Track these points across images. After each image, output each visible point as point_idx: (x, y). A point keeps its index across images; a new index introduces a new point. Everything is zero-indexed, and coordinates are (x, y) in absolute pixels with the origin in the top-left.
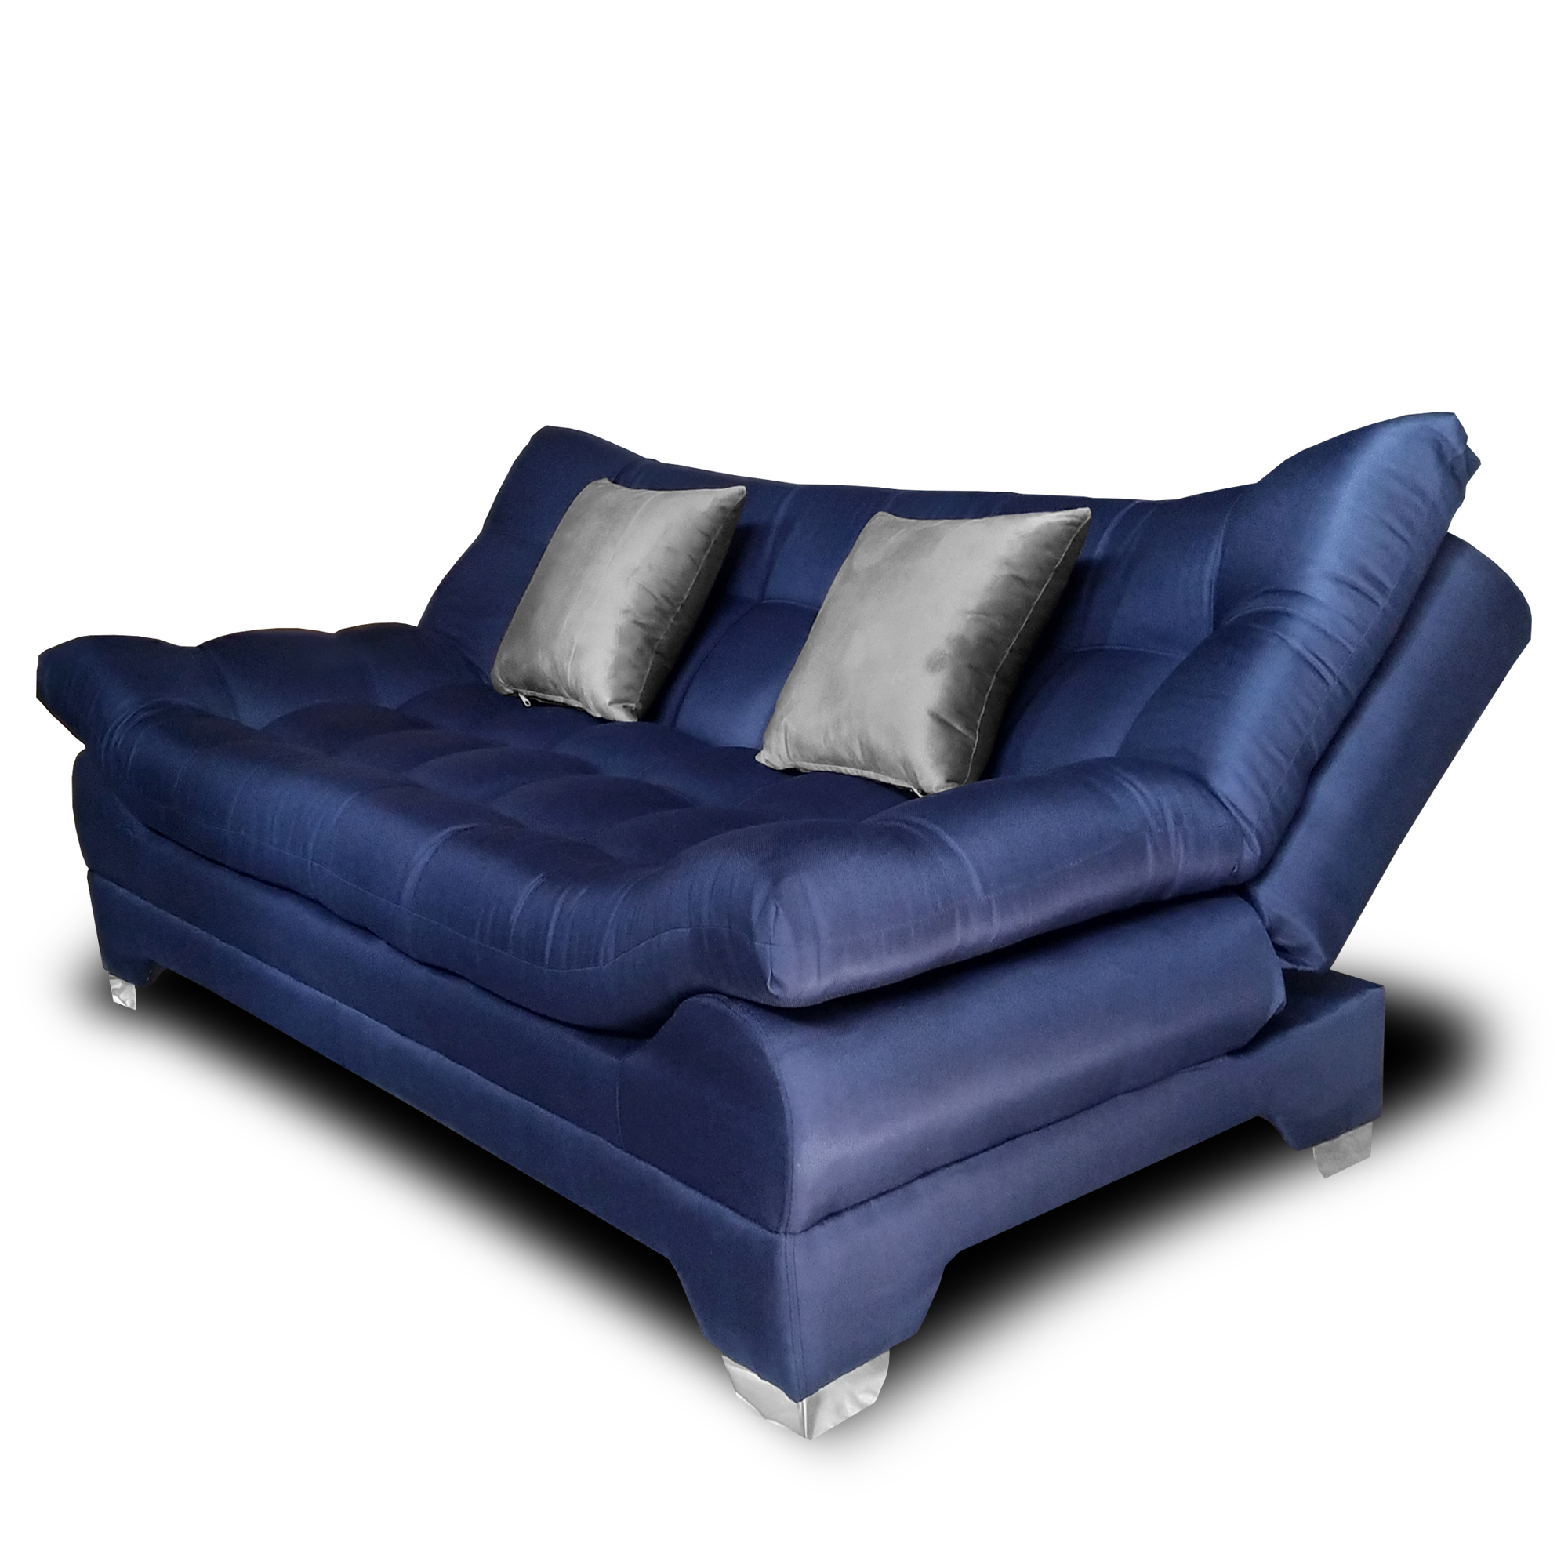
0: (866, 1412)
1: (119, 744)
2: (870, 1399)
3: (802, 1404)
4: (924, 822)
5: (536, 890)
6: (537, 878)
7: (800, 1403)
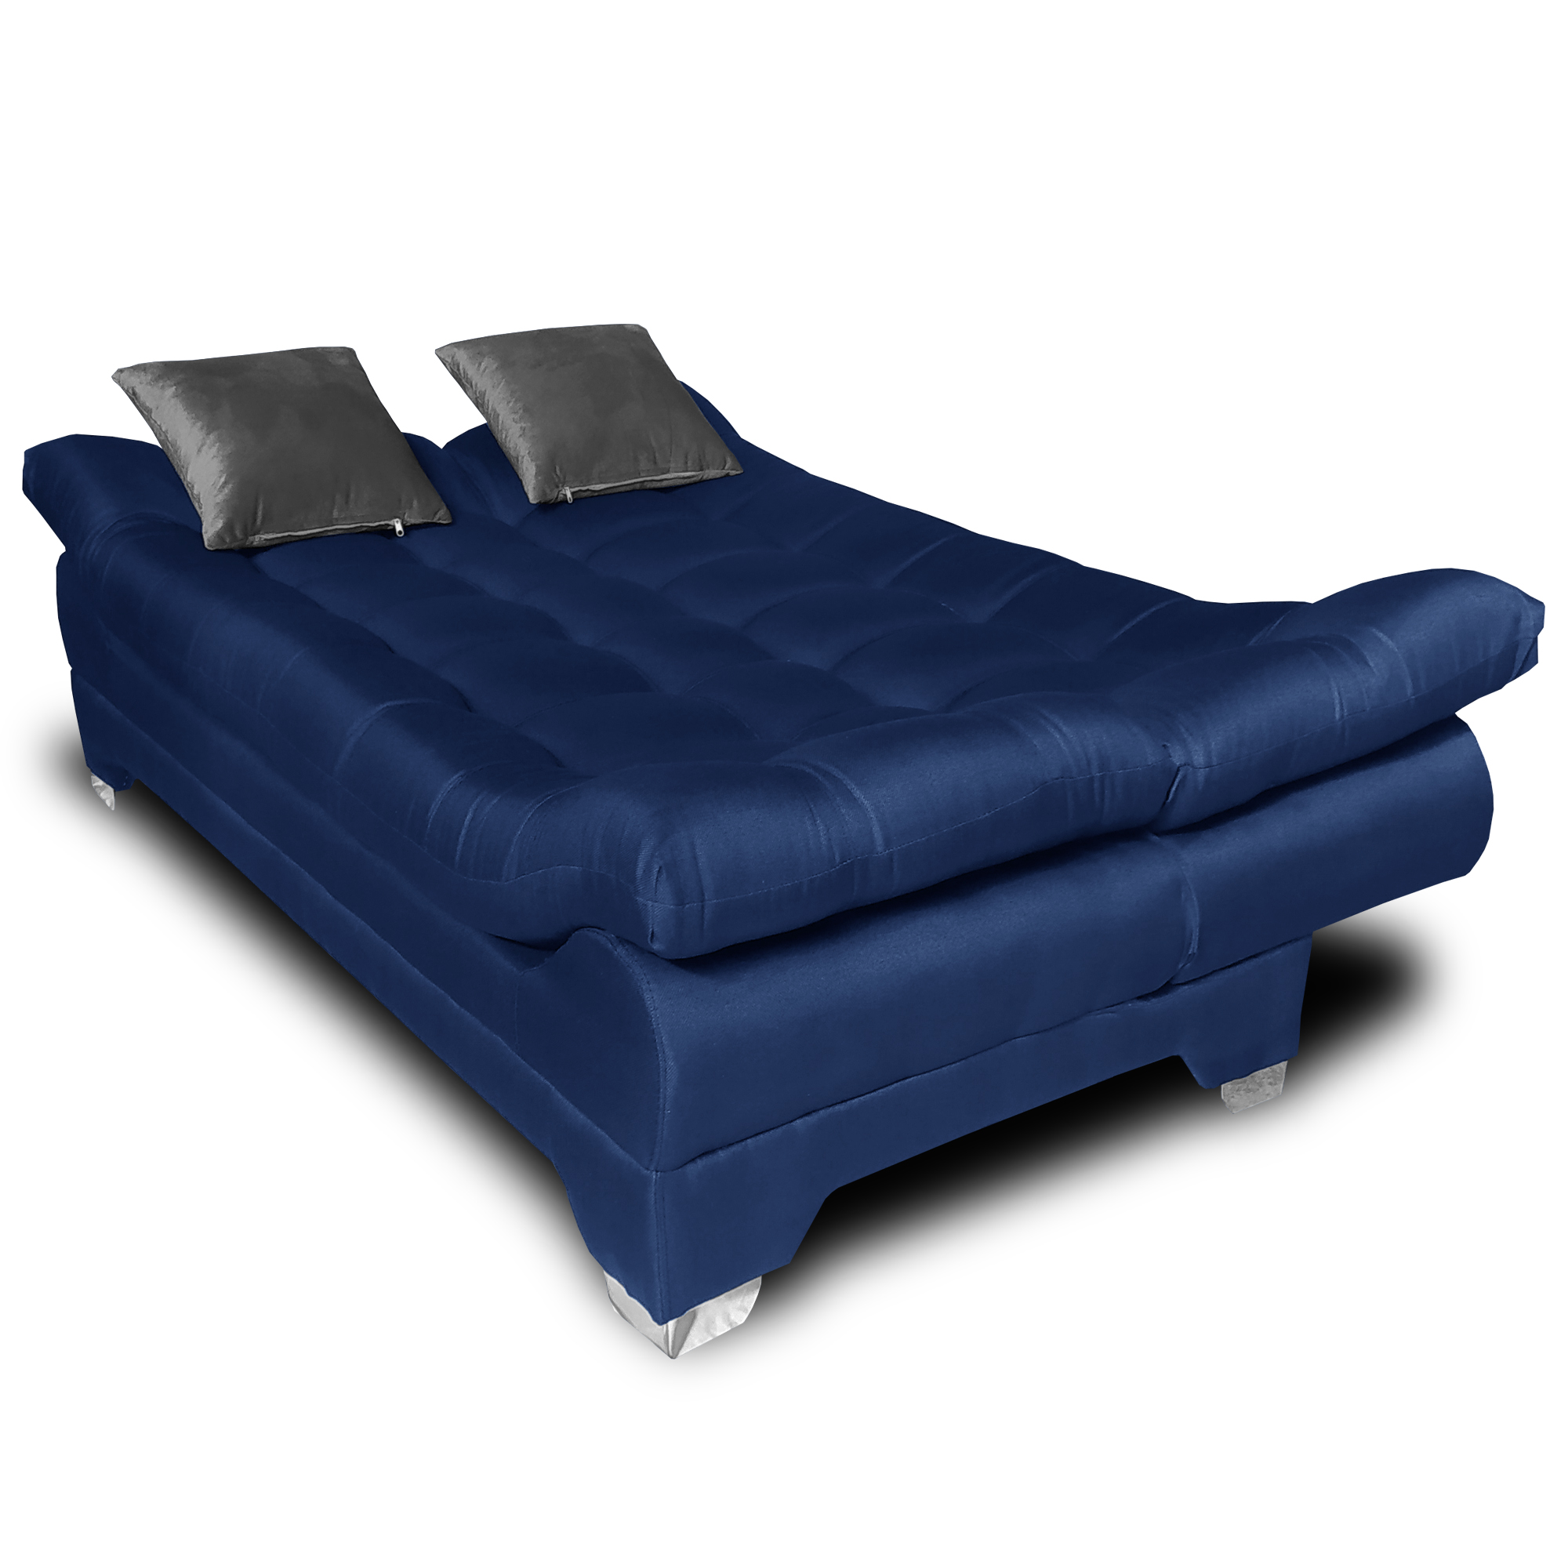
0: (736, 1331)
1: (96, 554)
2: (740, 1318)
3: (667, 1327)
4: (832, 769)
5: (454, 788)
6: (457, 776)
7: (665, 1326)
